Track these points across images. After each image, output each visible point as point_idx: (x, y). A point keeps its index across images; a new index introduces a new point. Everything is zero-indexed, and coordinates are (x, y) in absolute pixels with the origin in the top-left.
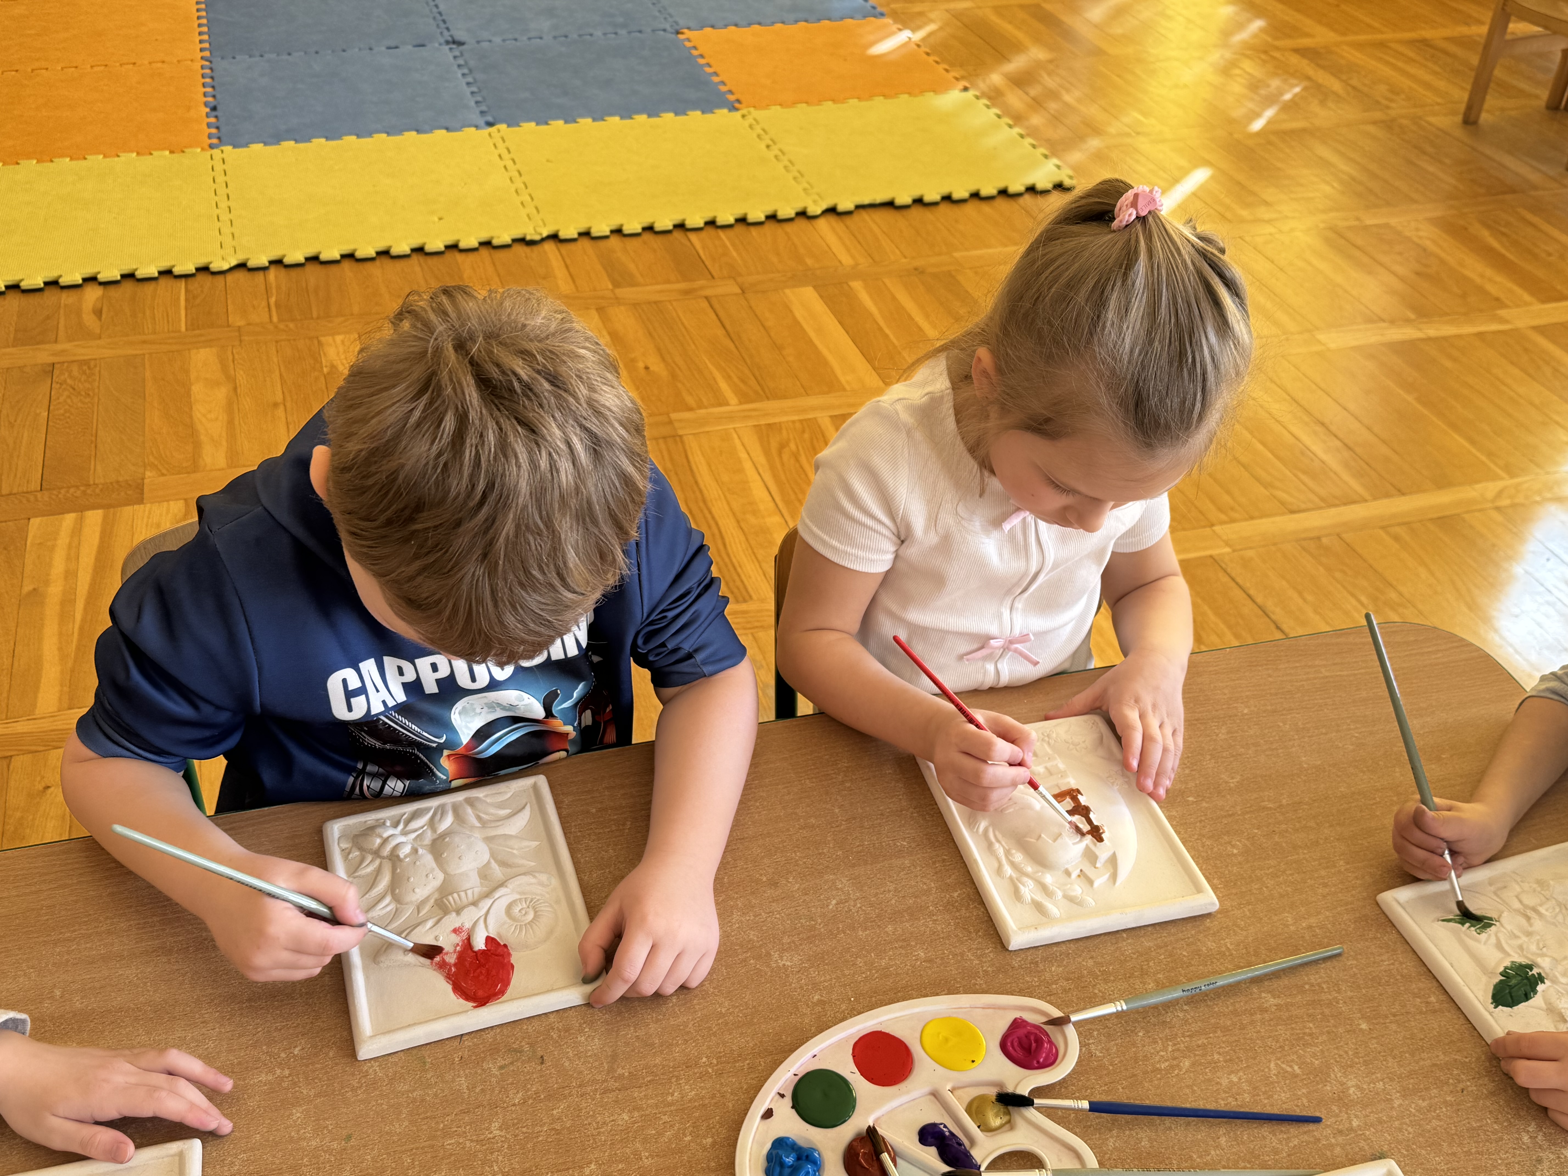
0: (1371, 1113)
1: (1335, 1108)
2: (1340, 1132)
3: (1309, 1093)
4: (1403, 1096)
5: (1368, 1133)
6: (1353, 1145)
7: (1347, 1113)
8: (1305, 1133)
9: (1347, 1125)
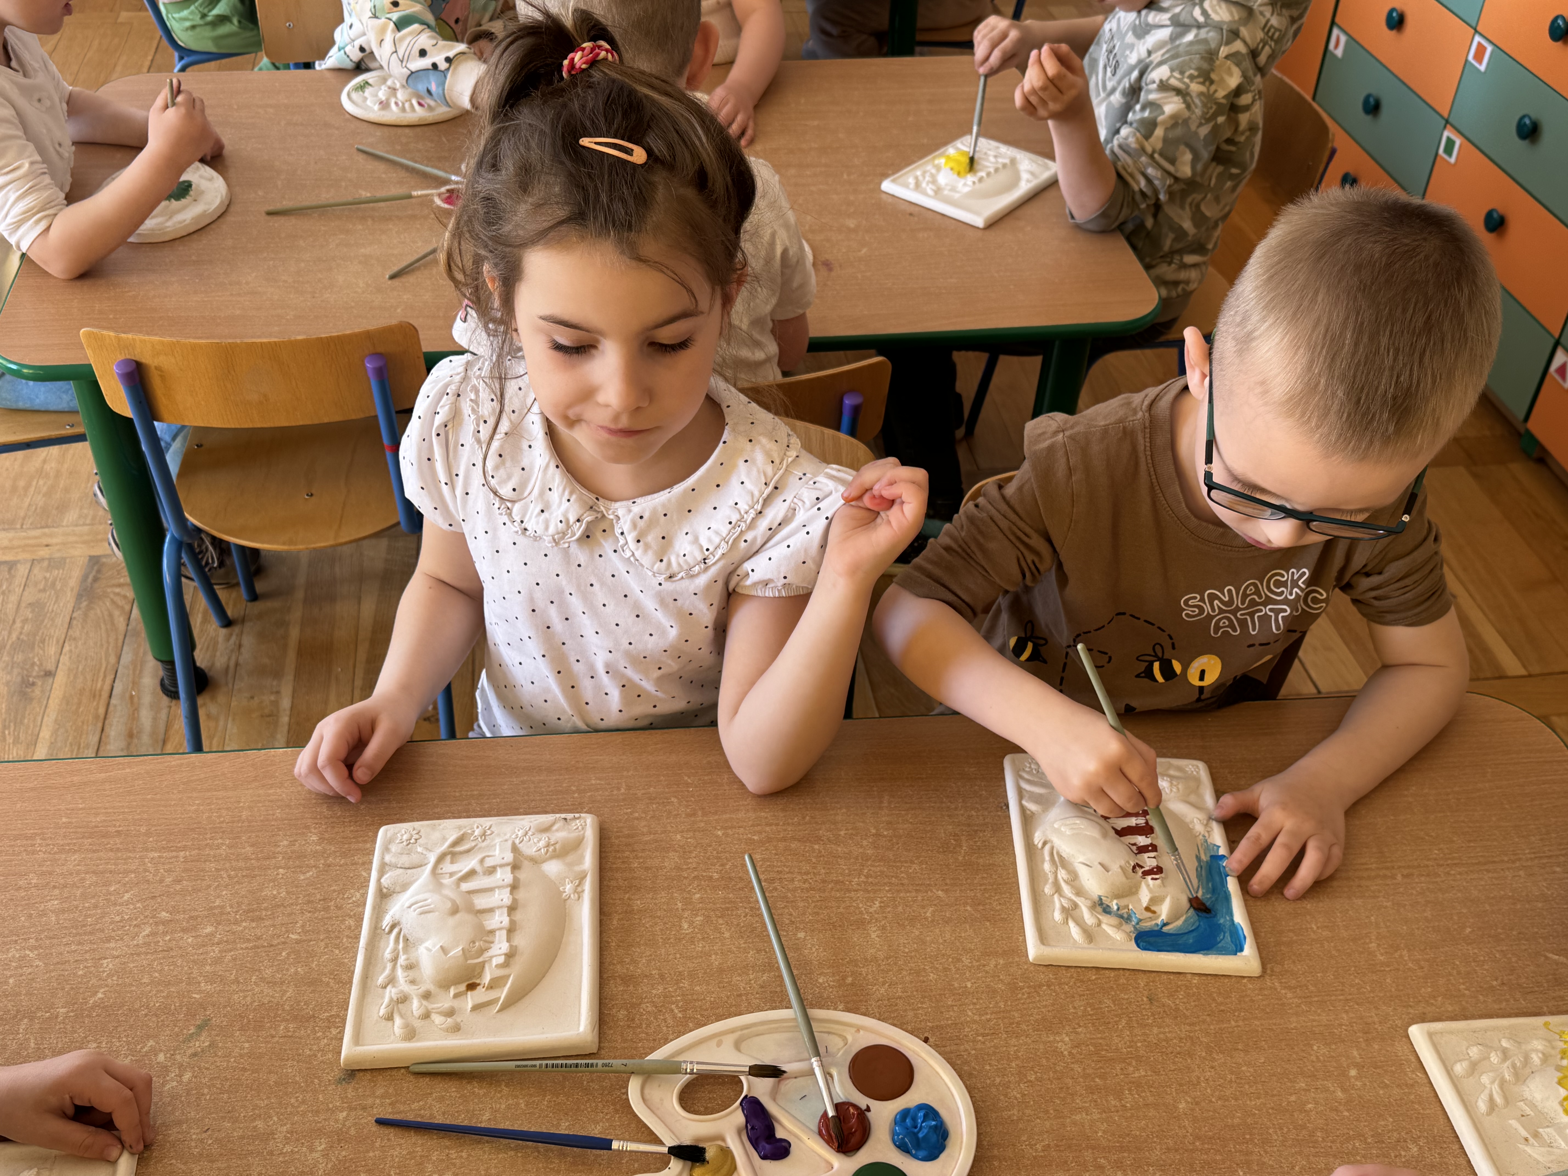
0: (320, 1122)
1: (353, 1132)
2: (364, 1108)
3: (368, 1151)
4: (274, 1134)
5: (338, 1104)
6: (361, 1094)
7: (344, 1125)
8: (401, 1112)
9: (353, 1113)
